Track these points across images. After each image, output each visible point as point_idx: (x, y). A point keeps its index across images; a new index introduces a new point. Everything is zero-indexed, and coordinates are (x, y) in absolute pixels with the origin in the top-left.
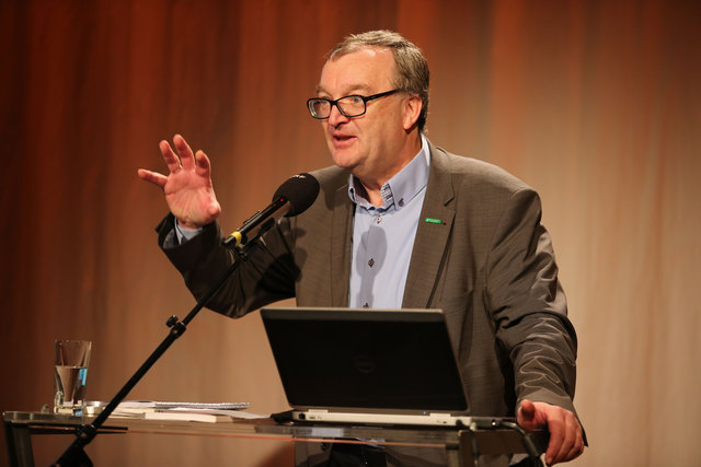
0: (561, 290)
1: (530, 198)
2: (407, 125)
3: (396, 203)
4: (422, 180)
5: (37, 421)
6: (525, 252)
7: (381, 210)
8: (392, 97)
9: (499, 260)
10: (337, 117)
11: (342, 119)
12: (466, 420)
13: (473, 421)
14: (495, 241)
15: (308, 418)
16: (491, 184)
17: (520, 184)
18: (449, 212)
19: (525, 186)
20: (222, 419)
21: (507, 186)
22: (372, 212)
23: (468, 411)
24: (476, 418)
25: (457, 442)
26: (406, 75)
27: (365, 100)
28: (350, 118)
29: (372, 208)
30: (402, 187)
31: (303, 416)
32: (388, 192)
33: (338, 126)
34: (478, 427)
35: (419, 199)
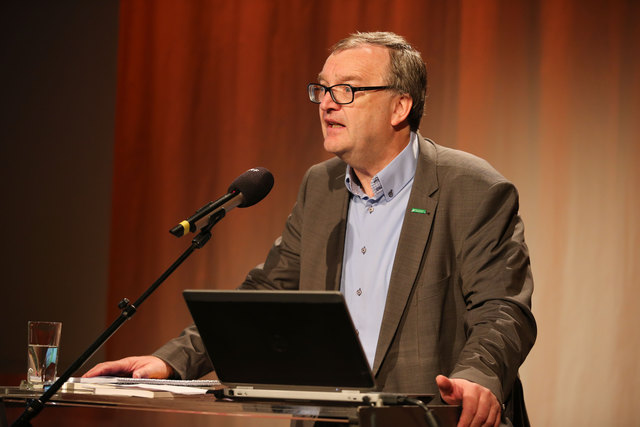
0: (531, 277)
1: (507, 191)
2: (394, 121)
3: (385, 194)
4: (409, 172)
5: (11, 395)
6: (495, 243)
7: (373, 202)
8: (383, 92)
9: (472, 249)
10: (328, 103)
11: (333, 105)
12: (375, 397)
13: (381, 397)
14: (469, 231)
15: (236, 394)
16: (471, 176)
17: (498, 177)
18: (433, 202)
19: (504, 180)
20: (160, 395)
21: (485, 179)
22: (365, 202)
23: (375, 387)
24: (383, 394)
25: (356, 417)
26: (400, 75)
27: (354, 90)
28: (340, 105)
29: (366, 198)
30: (391, 179)
31: (232, 392)
32: (377, 185)
33: (330, 111)
34: (384, 403)
35: (407, 191)
